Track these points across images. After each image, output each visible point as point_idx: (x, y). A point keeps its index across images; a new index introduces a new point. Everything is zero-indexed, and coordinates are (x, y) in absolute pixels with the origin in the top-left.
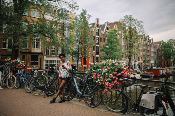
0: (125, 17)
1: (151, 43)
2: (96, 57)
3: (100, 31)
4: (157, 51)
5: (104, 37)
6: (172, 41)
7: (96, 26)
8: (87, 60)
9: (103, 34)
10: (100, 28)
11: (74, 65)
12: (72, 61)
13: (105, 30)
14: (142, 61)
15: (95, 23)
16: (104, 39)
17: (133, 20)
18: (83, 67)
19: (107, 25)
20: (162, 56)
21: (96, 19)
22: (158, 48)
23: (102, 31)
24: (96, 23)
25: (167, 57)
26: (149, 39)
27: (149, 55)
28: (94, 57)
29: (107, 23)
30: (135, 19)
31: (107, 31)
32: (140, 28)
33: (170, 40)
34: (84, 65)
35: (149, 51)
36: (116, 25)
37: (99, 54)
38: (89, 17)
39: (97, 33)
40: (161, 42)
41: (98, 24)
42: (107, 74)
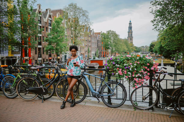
0: (70, 5)
1: (92, 34)
2: (39, 48)
3: (42, 19)
4: (97, 42)
5: (47, 26)
6: (111, 33)
7: (38, 13)
8: (28, 52)
9: (45, 22)
10: (42, 15)
11: (14, 57)
12: (12, 53)
13: (48, 18)
14: (84, 52)
15: (36, 9)
16: (47, 28)
17: (78, 9)
18: (25, 60)
19: (50, 12)
20: (101, 47)
21: (38, 5)
22: (98, 39)
23: (44, 19)
24: (38, 9)
25: (106, 47)
26: (90, 30)
27: (90, 46)
28: (36, 48)
29: (50, 11)
30: (80, 8)
31: (49, 19)
32: (85, 18)
33: (109, 31)
34: (25, 57)
35: (90, 41)
36: (59, 13)
37: (42, 44)
38: (34, 1)
39: (39, 20)
40: (100, 33)
41: (40, 10)
42: (135, 69)
